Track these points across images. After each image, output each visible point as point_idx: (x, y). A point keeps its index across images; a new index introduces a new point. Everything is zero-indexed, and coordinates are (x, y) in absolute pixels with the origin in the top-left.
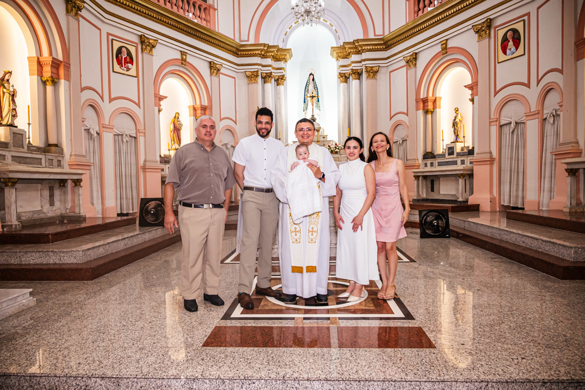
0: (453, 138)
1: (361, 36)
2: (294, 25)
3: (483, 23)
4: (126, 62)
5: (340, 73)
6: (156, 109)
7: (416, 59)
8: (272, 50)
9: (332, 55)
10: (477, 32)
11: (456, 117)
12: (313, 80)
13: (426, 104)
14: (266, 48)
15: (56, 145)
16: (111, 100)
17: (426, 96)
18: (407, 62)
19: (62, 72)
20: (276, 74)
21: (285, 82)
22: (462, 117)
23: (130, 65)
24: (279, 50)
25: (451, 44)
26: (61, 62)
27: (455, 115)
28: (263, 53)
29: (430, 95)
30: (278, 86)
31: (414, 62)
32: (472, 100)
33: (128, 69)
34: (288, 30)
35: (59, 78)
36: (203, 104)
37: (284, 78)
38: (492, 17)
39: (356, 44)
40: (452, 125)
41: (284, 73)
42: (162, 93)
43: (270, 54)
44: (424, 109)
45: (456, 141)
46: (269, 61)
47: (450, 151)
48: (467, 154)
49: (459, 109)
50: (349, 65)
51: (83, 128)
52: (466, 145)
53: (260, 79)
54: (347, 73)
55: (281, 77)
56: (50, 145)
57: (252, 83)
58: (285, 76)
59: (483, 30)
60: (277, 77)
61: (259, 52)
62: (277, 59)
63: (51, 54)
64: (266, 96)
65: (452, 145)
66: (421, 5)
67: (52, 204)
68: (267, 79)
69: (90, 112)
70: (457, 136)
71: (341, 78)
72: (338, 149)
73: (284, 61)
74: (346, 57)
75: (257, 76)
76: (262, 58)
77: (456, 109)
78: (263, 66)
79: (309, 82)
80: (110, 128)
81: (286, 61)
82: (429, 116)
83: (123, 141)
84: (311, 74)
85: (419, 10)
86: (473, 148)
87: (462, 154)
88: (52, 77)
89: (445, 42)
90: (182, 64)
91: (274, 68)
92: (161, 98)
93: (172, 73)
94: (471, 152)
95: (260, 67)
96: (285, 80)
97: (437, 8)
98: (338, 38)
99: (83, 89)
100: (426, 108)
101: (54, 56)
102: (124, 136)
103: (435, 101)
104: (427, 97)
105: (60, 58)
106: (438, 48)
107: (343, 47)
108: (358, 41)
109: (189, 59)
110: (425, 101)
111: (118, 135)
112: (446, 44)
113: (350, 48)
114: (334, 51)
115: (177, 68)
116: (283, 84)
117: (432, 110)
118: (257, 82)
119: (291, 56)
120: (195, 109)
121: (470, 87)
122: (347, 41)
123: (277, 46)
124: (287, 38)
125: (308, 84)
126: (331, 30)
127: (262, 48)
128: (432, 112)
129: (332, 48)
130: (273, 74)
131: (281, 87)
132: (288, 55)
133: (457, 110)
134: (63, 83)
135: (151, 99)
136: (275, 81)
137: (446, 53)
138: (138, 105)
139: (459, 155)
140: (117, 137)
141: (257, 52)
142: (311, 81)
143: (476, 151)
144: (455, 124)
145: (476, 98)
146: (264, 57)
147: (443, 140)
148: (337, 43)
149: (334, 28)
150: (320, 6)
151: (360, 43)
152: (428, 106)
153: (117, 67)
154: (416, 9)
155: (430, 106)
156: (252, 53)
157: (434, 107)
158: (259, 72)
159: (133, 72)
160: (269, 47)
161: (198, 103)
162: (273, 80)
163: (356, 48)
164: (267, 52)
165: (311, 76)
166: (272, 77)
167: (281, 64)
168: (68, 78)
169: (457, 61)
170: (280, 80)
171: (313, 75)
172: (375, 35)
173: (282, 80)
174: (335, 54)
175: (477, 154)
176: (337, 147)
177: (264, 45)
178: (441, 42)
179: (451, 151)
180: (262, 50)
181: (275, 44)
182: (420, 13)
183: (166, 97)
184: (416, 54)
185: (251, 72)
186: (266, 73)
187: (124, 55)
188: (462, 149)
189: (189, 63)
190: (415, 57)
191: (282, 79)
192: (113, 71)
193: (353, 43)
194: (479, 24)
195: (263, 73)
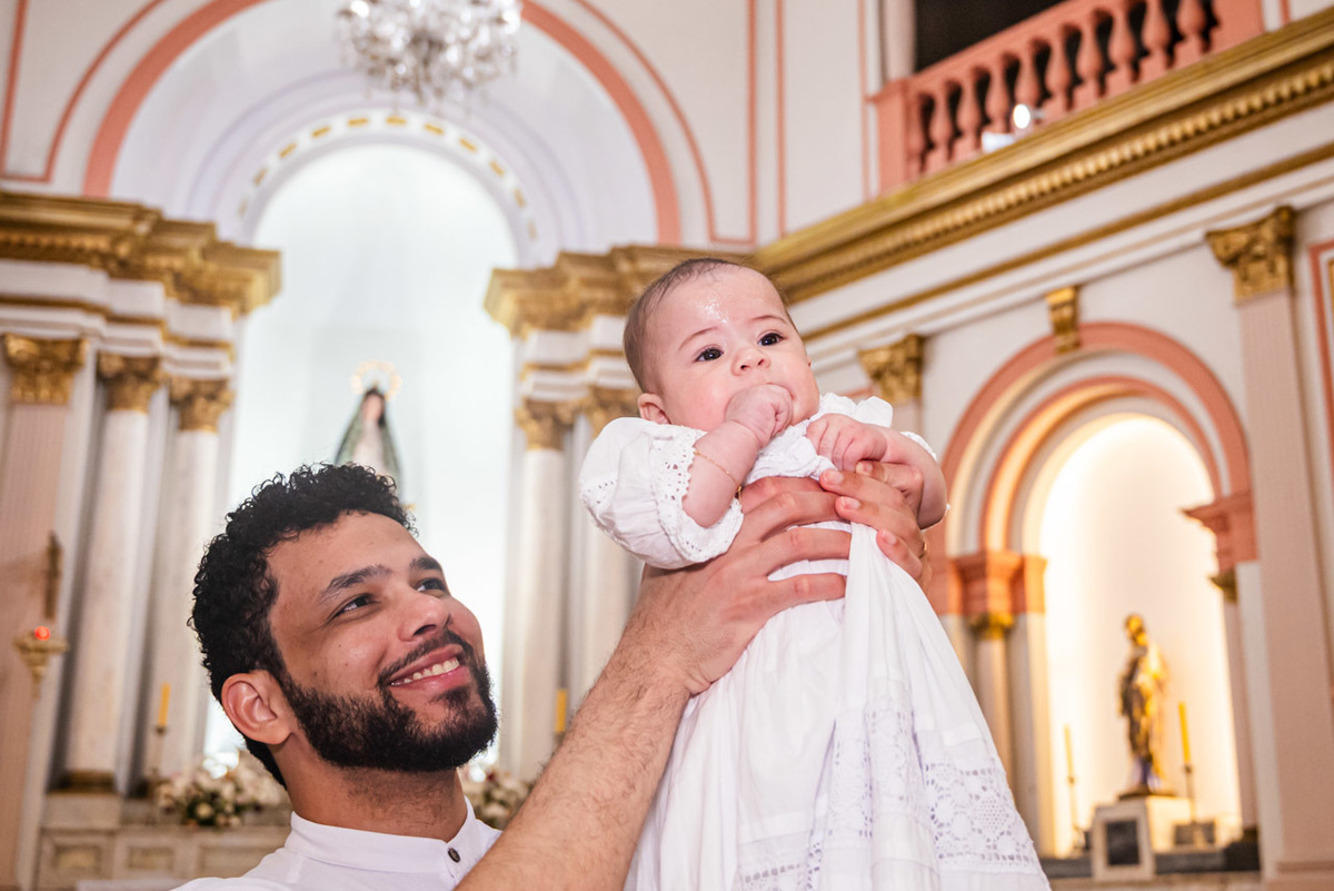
0: (1124, 774)
1: (644, 231)
2: (304, 140)
3: (1258, 224)
5: (530, 404)
7: (918, 363)
8: (178, 241)
9: (490, 305)
10: (1231, 261)
11: (1134, 666)
12: (382, 421)
13: (976, 588)
14: (143, 228)
17: (972, 547)
18: (878, 375)
20: (182, 367)
21: (224, 420)
22: (1164, 665)
24: (218, 249)
25: (1096, 307)
27: (1125, 651)
28: (123, 250)
29: (995, 541)
30: (186, 438)
31: (911, 379)
32: (1227, 584)
34: (273, 163)
37: (225, 396)
38: (1298, 201)
39: (624, 267)
40: (1114, 703)
41: (226, 370)
43: (164, 261)
44: (965, 608)
45: (1142, 792)
46: (151, 297)
47: (1119, 842)
48: (1218, 861)
49: (1150, 625)
50: (578, 366)
52: (1202, 815)
53: (83, 388)
54: (564, 404)
55: (205, 389)
57: (37, 402)
58: (231, 386)
59: (1258, 258)
60: (184, 388)
61: (102, 243)
62: (193, 292)
64: (110, 476)
65: (1127, 811)
66: (940, 128)
68: (128, 390)
70: (1146, 763)
71: (534, 427)
72: (502, 803)
73: (235, 305)
74: (566, 320)
75: (71, 365)
76: (113, 276)
77: (1134, 625)
78: (115, 319)
79: (361, 433)
81: (244, 311)
82: (994, 649)
84: (373, 392)
85: (929, 145)
86: (1251, 833)
87: (1183, 863)
89: (1067, 295)
91: (174, 339)
94: (1244, 856)
95: (95, 323)
96: (228, 405)
97: (1028, 142)
98: (523, 234)
100: (977, 606)
103: (1017, 578)
104: (983, 553)
106: (1037, 324)
107: (549, 278)
108: (631, 253)
110: (971, 572)
112: (1073, 303)
113: (589, 283)
114: (507, 286)
116: (214, 425)
117: (1006, 619)
118: (65, 402)
119: (274, 289)
121: (1216, 518)
122: (575, 245)
123: (206, 228)
124: (263, 201)
125: (353, 436)
126: (492, 190)
127: (122, 222)
128: (1007, 633)
129: (498, 273)
130: (166, 369)
131: (204, 443)
132: (258, 284)
133: (1140, 630)
136: (174, 403)
137: (1077, 345)
139: (1165, 865)
141: (89, 242)
142: (370, 423)
143: (1272, 851)
144: (1131, 699)
145: (1247, 575)
146: (126, 270)
147: (1072, 780)
148: (520, 248)
149: (509, 183)
150: (499, 21)
151: (645, 265)
152: (984, 596)
154: (916, 141)
155: (997, 600)
156: (60, 240)
157: (1018, 607)
158: (88, 351)
160: (163, 225)
162: (160, 399)
163: (619, 285)
164: (146, 248)
165: (374, 405)
166: (156, 384)
167: (218, 322)
169: (1132, 391)
170: (200, 403)
171: (382, 397)
172: (713, 238)
173: (213, 407)
174: (508, 304)
175: (1284, 868)
176: (498, 794)
177: (139, 212)
178: (1043, 296)
179: (1122, 841)
180: (118, 236)
181: (198, 214)
182: (937, 159)
184: (922, 341)
185: (40, 342)
186: (127, 360)
188: (1181, 834)
190: (916, 353)
191: (212, 397)
193: (607, 261)
194: (1238, 230)
195: (109, 356)
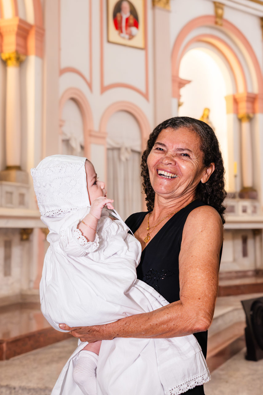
4: (128, 25)
6: (175, 102)
15: (18, 168)
16: (104, 89)
19: (32, 42)
23: (133, 30)
26: (31, 26)
33: (131, 37)
35: (26, 54)
36: (250, 90)
42: (183, 75)
51: (61, 138)
56: (8, 168)
63: (16, 13)
67: (7, 272)
69: (71, 110)
80: (100, 137)
83: (120, 159)
88: (17, 52)
90: (216, 23)
92: (182, 83)
93: (199, 40)
99: (62, 72)
101: (21, 16)
102: (123, 150)
105: (31, 18)
109: (228, 15)
111: (113, 149)
115: (208, 31)
120: (236, 101)
134: (32, 61)
135: (166, 85)
138: (146, 96)
140: (110, 152)
153: (114, 34)
159: (138, 41)
161: (241, 89)
168: (41, 53)
183: (189, 82)
187: (126, 14)
189: (227, 21)
192: (109, 42)
